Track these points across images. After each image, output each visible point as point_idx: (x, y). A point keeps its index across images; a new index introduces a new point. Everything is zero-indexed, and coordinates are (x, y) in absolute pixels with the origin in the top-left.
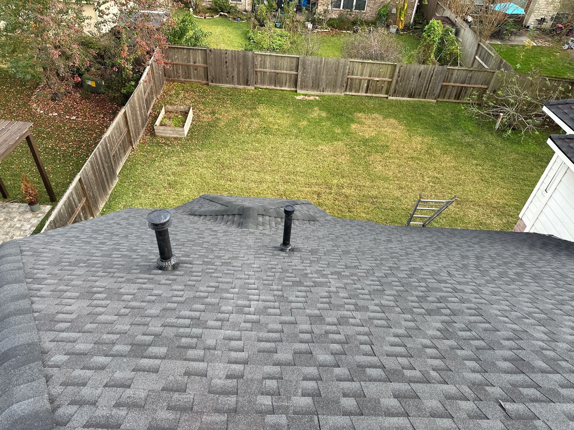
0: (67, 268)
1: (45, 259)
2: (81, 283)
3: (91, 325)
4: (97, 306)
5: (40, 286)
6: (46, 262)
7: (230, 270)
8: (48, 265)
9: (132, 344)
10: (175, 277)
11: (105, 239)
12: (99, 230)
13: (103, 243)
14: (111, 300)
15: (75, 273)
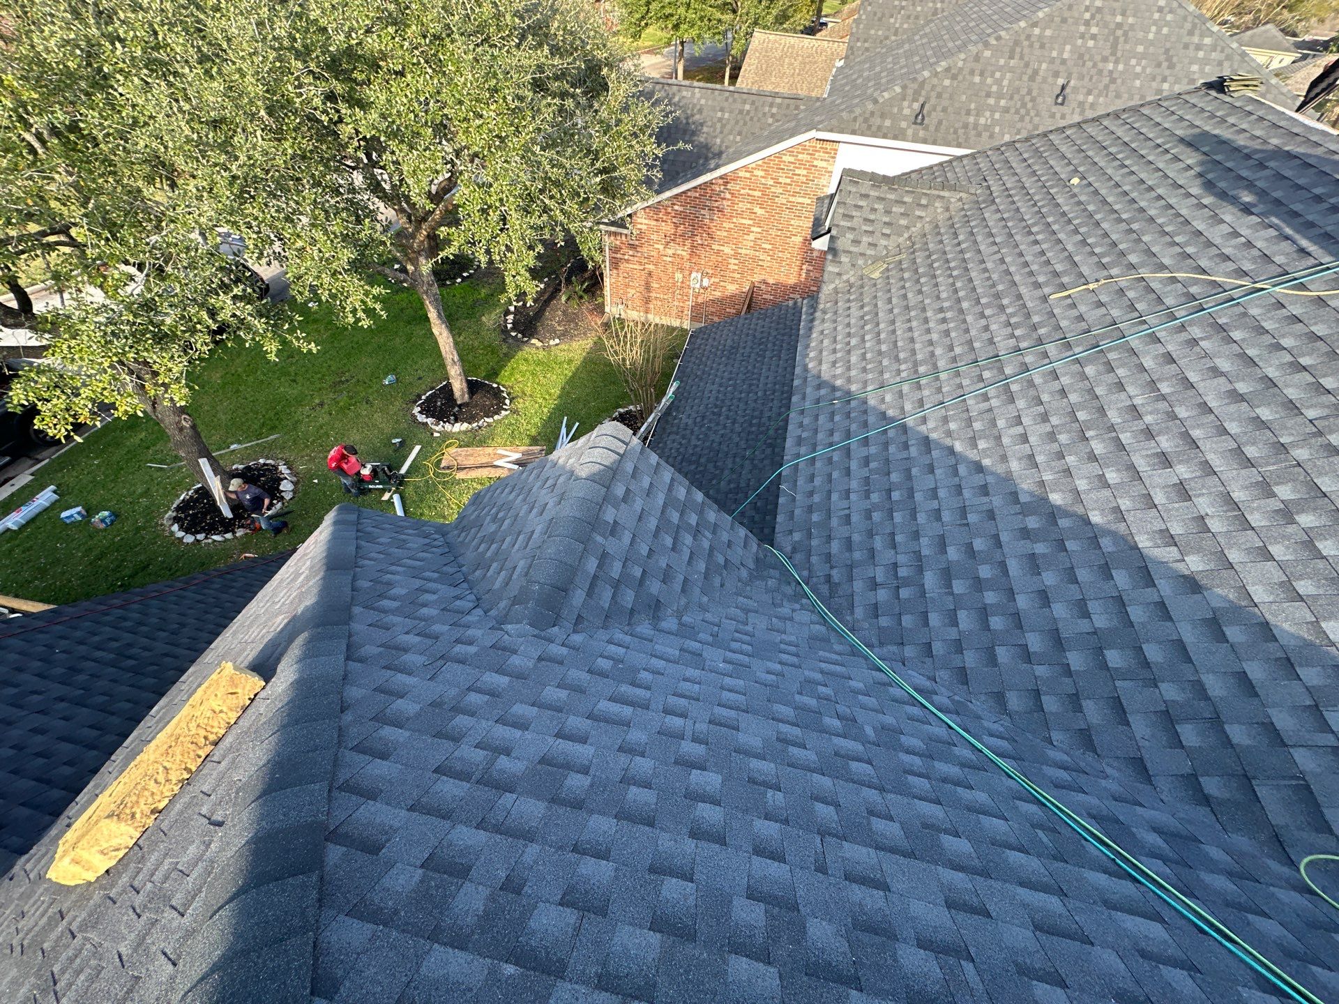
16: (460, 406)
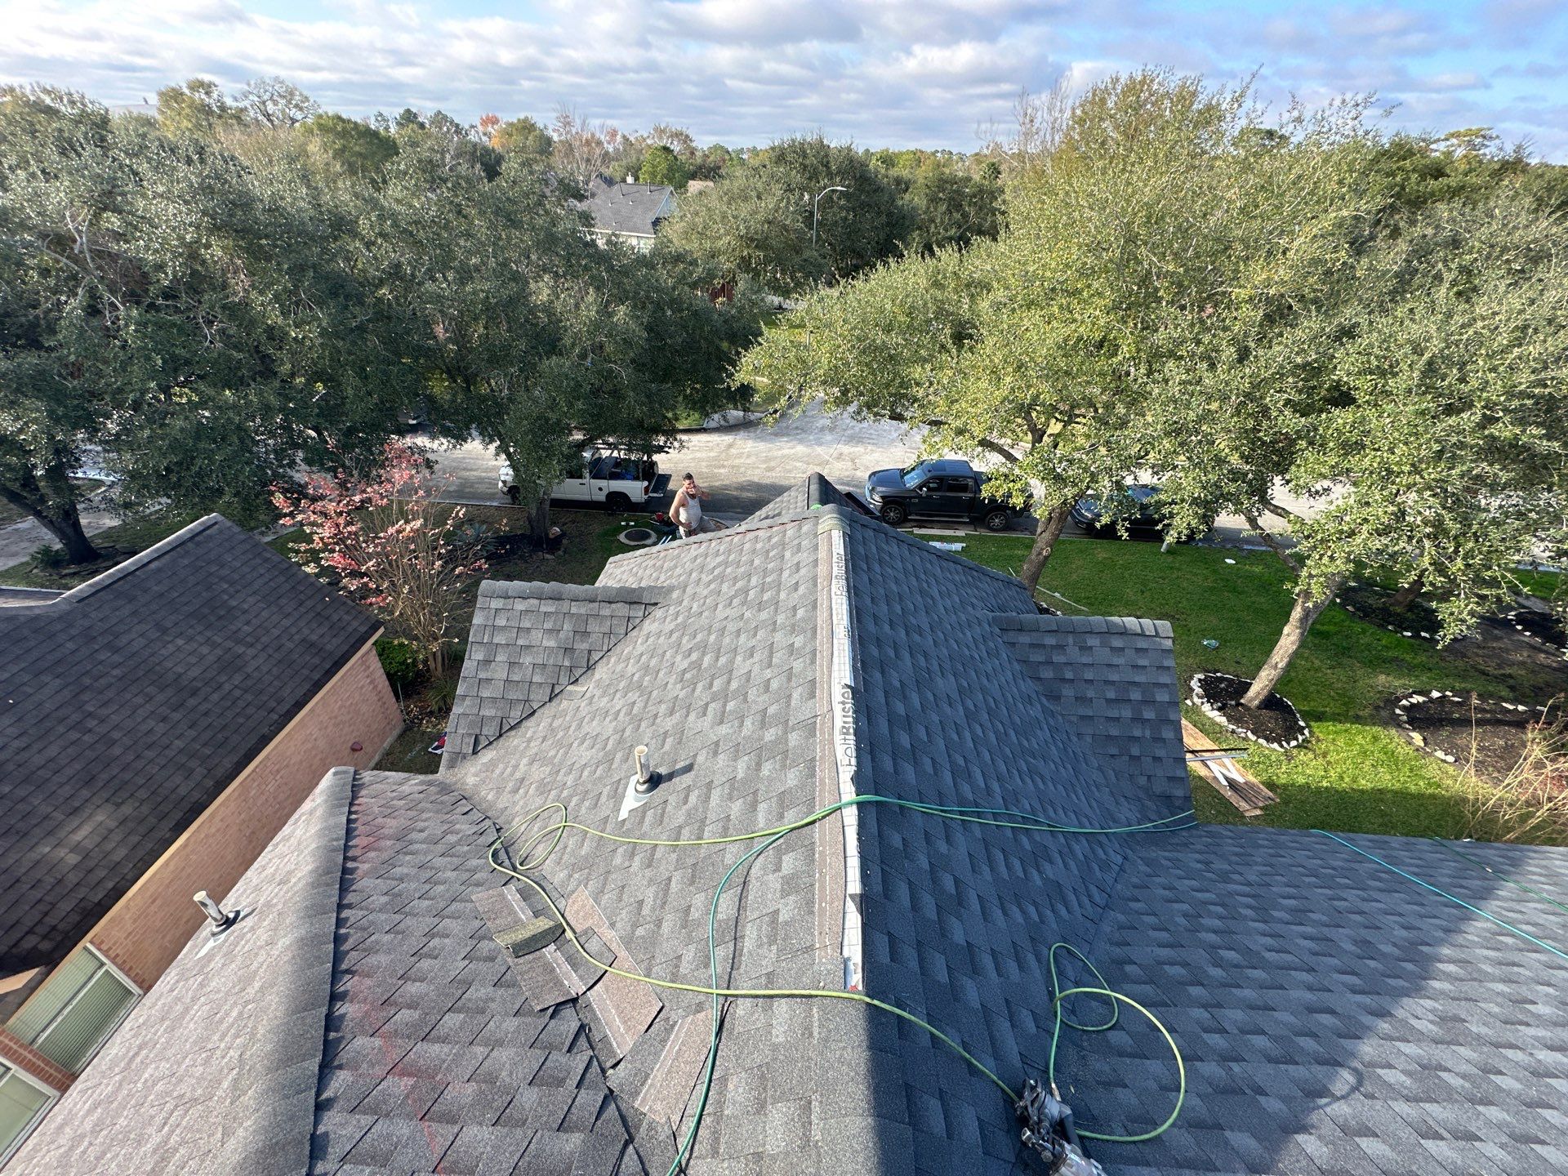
16: (1239, 704)
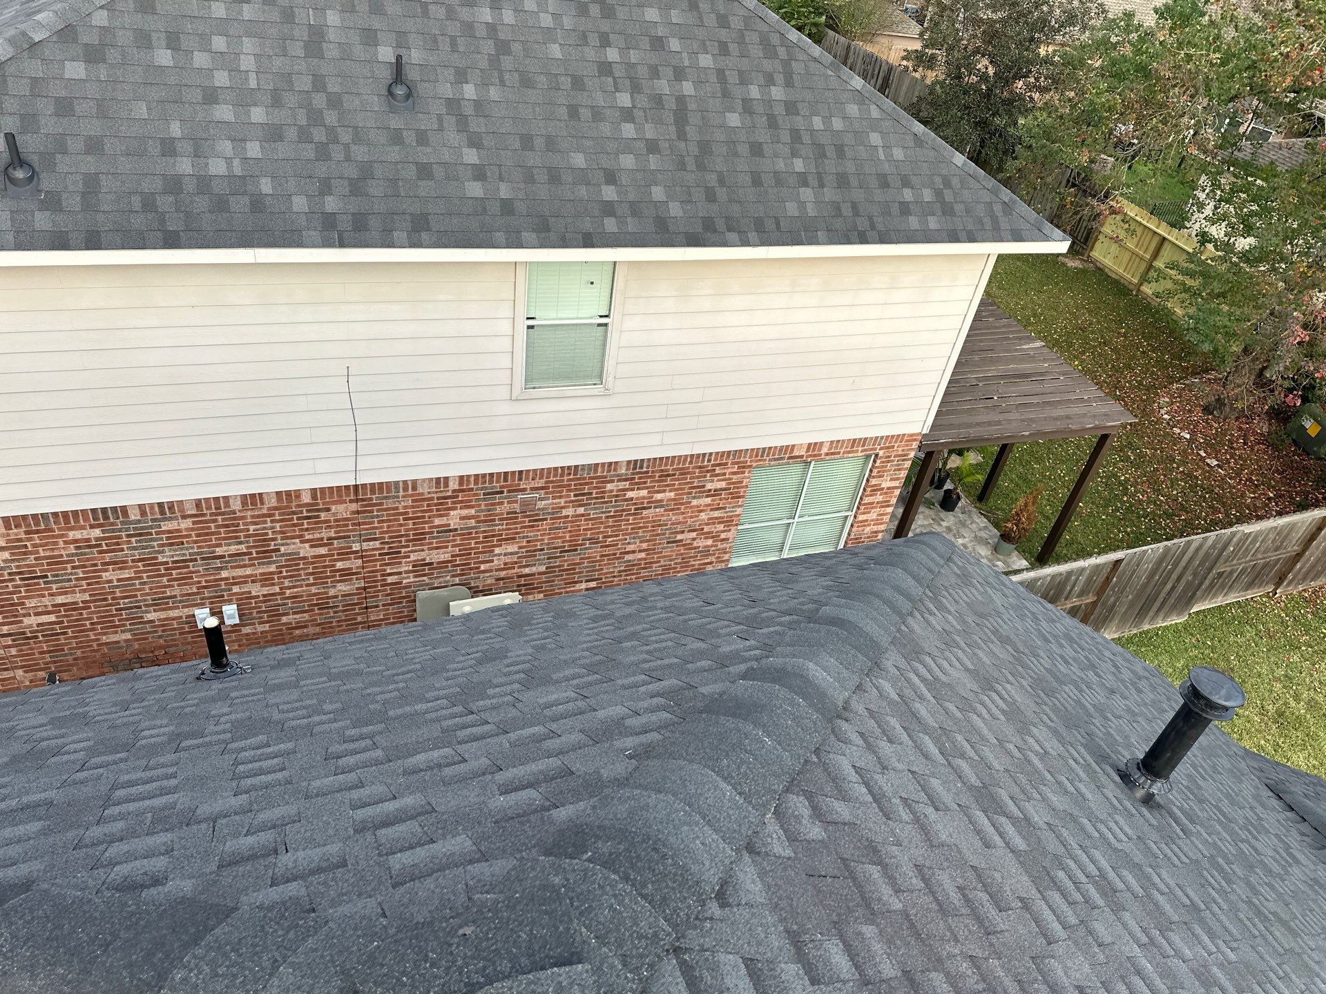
0: (988, 631)
1: (970, 595)
2: (988, 662)
3: (955, 709)
4: (983, 704)
5: (936, 611)
6: (966, 599)
7: (1254, 925)
8: (966, 602)
9: (985, 786)
10: (1134, 811)
11: (1074, 659)
12: (1076, 643)
13: (1066, 662)
14: (1008, 720)
15: (991, 646)
